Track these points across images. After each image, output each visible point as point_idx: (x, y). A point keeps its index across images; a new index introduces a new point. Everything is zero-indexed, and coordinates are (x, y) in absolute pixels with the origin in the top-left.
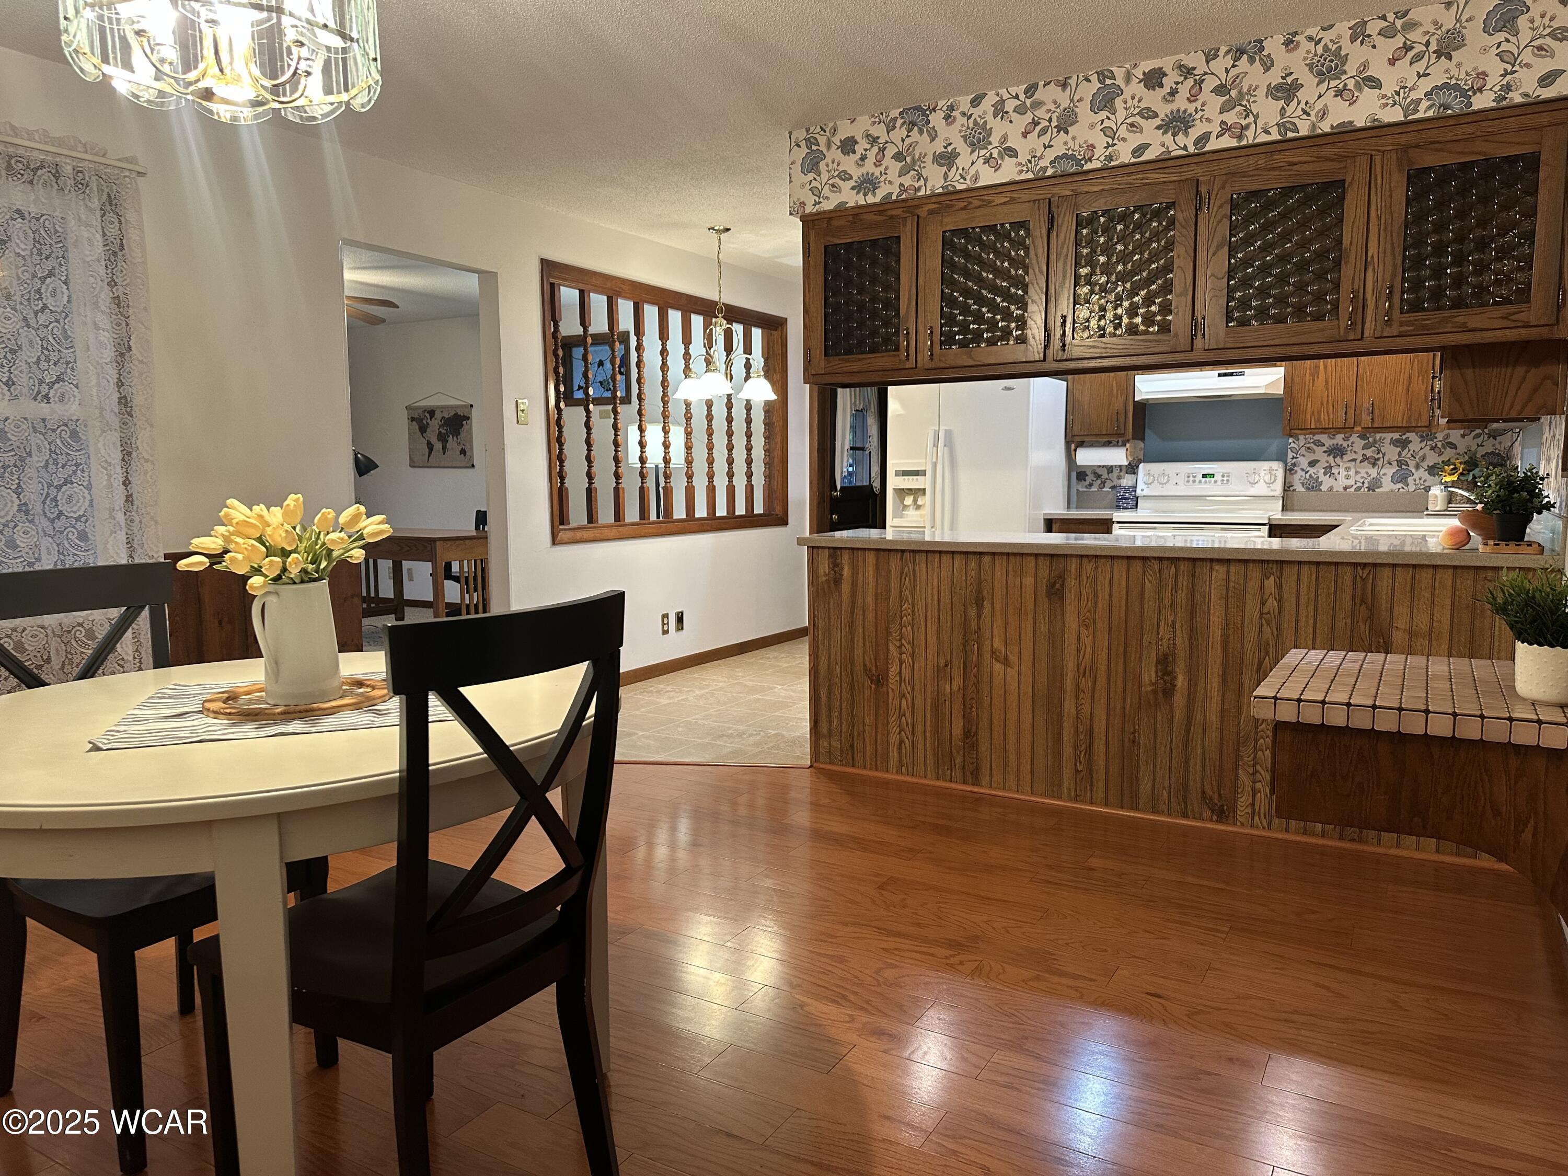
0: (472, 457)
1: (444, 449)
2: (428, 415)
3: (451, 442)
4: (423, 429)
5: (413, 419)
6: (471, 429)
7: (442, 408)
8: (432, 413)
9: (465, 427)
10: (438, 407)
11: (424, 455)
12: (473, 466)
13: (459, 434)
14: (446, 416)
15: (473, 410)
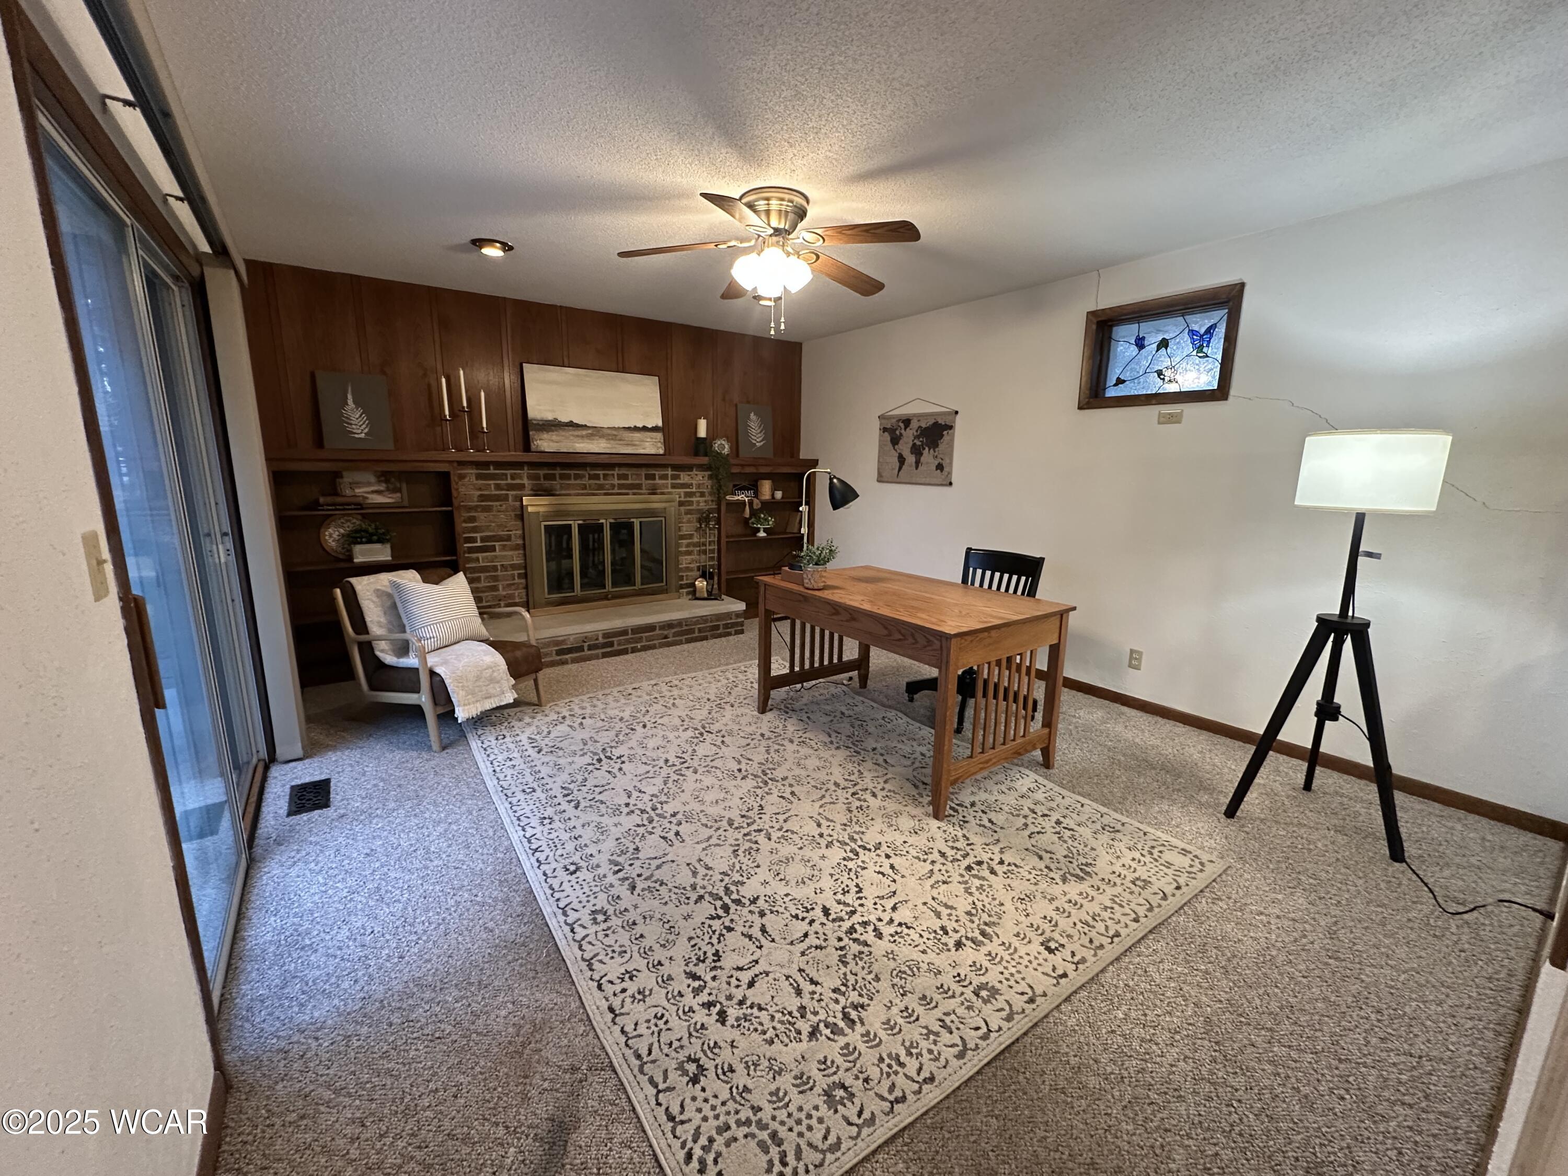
0: (950, 473)
1: (917, 463)
2: (902, 425)
3: (927, 456)
4: (895, 441)
5: (885, 430)
6: (952, 440)
7: (920, 416)
8: (907, 422)
9: (946, 438)
10: (915, 415)
11: (893, 469)
12: (951, 484)
13: (937, 446)
14: (924, 426)
15: (958, 417)
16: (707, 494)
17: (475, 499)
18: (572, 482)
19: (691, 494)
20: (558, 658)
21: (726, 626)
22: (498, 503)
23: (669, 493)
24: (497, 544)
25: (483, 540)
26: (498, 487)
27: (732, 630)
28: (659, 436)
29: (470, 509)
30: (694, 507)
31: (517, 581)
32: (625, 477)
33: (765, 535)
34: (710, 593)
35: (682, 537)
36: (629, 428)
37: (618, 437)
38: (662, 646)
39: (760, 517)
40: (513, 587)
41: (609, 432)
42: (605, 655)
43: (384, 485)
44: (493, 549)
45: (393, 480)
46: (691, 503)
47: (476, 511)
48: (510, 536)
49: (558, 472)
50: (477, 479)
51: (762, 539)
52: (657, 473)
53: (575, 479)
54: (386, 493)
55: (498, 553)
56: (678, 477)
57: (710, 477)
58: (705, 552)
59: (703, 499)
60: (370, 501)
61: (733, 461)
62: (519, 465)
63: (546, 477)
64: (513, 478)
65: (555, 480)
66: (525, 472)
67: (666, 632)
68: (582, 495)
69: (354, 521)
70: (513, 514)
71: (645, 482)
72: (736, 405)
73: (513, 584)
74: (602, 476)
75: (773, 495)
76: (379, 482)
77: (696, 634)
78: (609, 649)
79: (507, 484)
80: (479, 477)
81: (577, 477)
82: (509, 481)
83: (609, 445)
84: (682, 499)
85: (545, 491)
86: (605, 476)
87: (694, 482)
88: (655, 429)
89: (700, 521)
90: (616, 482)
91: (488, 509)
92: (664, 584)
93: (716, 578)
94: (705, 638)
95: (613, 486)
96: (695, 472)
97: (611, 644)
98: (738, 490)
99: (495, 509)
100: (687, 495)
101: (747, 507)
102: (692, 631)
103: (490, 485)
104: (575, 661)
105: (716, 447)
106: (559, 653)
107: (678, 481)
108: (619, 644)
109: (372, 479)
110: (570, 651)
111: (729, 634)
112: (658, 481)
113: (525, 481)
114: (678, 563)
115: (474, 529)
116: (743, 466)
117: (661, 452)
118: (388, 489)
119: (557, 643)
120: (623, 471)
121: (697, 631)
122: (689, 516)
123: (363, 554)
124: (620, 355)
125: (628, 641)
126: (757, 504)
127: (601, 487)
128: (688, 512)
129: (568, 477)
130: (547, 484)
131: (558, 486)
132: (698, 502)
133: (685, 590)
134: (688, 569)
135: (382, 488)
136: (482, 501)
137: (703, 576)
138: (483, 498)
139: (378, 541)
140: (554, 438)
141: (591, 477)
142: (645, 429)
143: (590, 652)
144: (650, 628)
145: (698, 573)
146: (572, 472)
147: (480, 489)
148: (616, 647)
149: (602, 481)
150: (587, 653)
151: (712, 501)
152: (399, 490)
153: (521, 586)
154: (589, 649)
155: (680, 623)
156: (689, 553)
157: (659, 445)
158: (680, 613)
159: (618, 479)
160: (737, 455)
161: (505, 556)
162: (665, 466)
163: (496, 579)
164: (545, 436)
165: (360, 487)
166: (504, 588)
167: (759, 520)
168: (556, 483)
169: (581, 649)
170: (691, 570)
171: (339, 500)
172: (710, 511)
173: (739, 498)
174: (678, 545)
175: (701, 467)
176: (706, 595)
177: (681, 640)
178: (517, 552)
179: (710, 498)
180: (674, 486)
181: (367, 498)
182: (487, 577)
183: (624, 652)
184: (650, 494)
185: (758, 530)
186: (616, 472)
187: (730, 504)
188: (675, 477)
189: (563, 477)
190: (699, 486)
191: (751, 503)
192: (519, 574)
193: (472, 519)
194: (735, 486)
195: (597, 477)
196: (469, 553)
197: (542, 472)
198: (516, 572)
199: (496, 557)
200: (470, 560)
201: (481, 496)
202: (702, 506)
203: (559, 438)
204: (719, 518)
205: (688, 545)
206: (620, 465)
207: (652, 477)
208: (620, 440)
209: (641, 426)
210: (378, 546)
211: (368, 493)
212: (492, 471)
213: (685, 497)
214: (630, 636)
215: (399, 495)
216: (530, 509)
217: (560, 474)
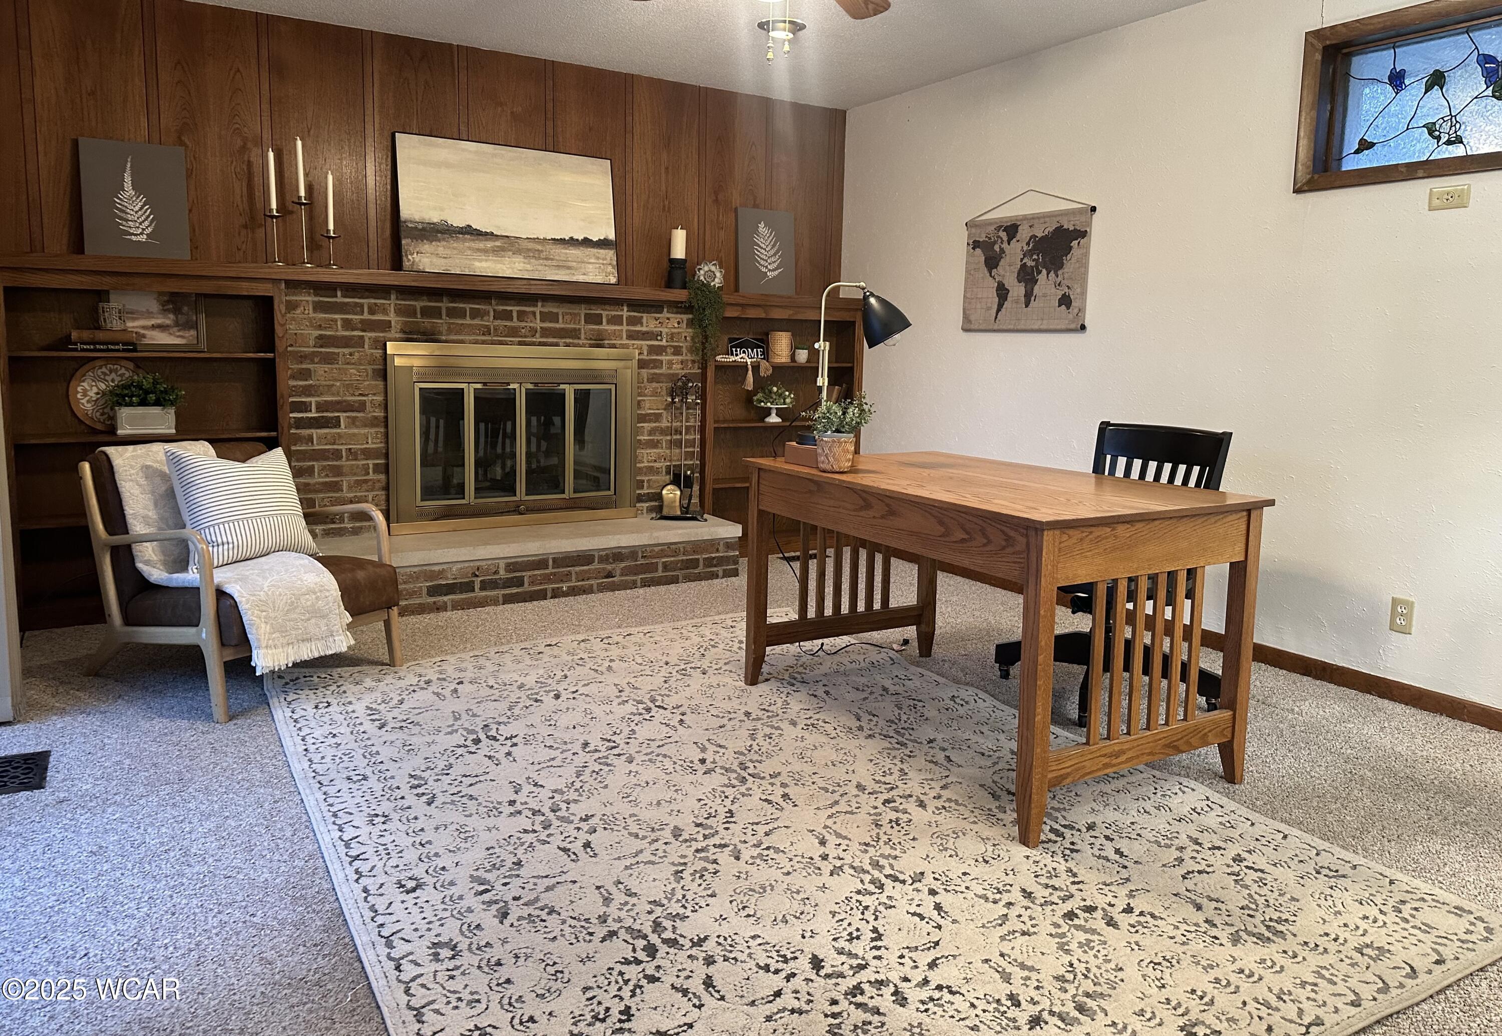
0: (1082, 310)
1: (1029, 297)
2: (1003, 235)
3: (1045, 284)
4: (992, 262)
5: (976, 245)
6: (1086, 255)
7: (1032, 219)
8: (1012, 229)
9: (1076, 252)
10: (1025, 218)
11: (989, 309)
12: (1083, 327)
13: (1061, 266)
14: (1040, 235)
15: (1096, 216)
16: (684, 350)
17: (312, 343)
18: (468, 321)
19: (660, 350)
20: (431, 600)
21: (709, 562)
22: (347, 351)
23: (623, 346)
24: (342, 415)
25: (320, 407)
26: (348, 325)
27: (720, 570)
28: (610, 255)
29: (303, 358)
30: (664, 370)
31: (371, 476)
32: (554, 318)
33: (779, 420)
34: (685, 509)
35: (643, 418)
36: (562, 241)
37: (543, 255)
38: (602, 589)
39: (771, 392)
40: (365, 487)
41: (531, 245)
42: (509, 600)
43: (172, 316)
44: (336, 423)
45: (185, 309)
46: (658, 364)
47: (313, 362)
48: (363, 403)
49: (445, 304)
50: (315, 310)
51: (774, 426)
52: (604, 313)
53: (473, 317)
54: (175, 329)
55: (342, 429)
56: (639, 321)
57: (690, 323)
58: (679, 444)
59: (680, 358)
60: (146, 341)
61: (726, 298)
62: (382, 291)
63: (426, 312)
64: (372, 312)
65: (441, 318)
66: (392, 303)
67: (609, 567)
68: (483, 342)
69: (123, 371)
70: (369, 368)
71: (586, 328)
72: (736, 209)
73: (366, 481)
74: (515, 315)
75: (793, 357)
76: (164, 311)
77: (660, 573)
78: (515, 590)
79: (362, 321)
80: (318, 307)
81: (475, 314)
82: (366, 316)
83: (528, 267)
84: (644, 357)
85: (424, 334)
86: (521, 315)
87: (665, 331)
88: (603, 244)
89: (672, 393)
90: (538, 324)
91: (329, 359)
92: (612, 492)
93: (696, 488)
94: (674, 580)
95: (533, 331)
96: (665, 314)
97: (520, 582)
98: (736, 346)
99: (341, 359)
100: (652, 350)
101: (750, 372)
102: (653, 568)
103: (336, 321)
104: (456, 606)
105: (701, 275)
106: (434, 591)
107: (638, 328)
108: (532, 583)
109: (154, 306)
110: (450, 589)
111: (715, 576)
112: (605, 326)
113: (392, 317)
114: (634, 459)
115: (308, 391)
116: (743, 306)
117: (613, 280)
118: (177, 324)
119: (432, 576)
120: (551, 308)
121: (660, 568)
122: (654, 385)
123: (132, 422)
124: (550, 124)
125: (547, 579)
126: (766, 369)
127: (514, 332)
128: (653, 379)
129: (462, 314)
130: (427, 323)
131: (444, 328)
132: (670, 363)
133: (646, 505)
134: (651, 470)
135: (168, 322)
136: (321, 347)
137: (676, 481)
138: (323, 341)
139: (157, 403)
140: (441, 250)
141: (498, 316)
142: (586, 242)
143: (484, 593)
144: (584, 558)
145: (668, 478)
146: (468, 306)
147: (320, 327)
148: (527, 587)
149: (515, 323)
150: (479, 594)
151: (693, 362)
152: (195, 326)
153: (378, 485)
154: (483, 588)
155: (632, 553)
156: (654, 444)
157: (610, 268)
158: (635, 536)
159: (542, 321)
160: (737, 289)
161: (354, 435)
162: (617, 302)
163: (338, 471)
164: (426, 247)
165: (134, 319)
166: (350, 488)
167: (769, 396)
168: (442, 323)
169: (468, 587)
170: (657, 471)
171: (100, 335)
172: (688, 378)
173: (738, 358)
174: (638, 431)
175: (677, 307)
176: (679, 513)
177: (635, 582)
178: (373, 430)
179: (689, 357)
180: (631, 336)
181: (144, 336)
182: (324, 468)
183: (541, 596)
184: (591, 346)
185: (768, 412)
186: (538, 309)
187: (722, 368)
188: (632, 321)
189: (451, 313)
190: (672, 337)
191: (756, 368)
192: (375, 465)
193: (305, 374)
194: (731, 340)
195: (508, 316)
196: (297, 428)
197: (419, 304)
198: (371, 463)
199: (340, 436)
200: (298, 439)
201: (321, 337)
202: (677, 369)
203: (448, 252)
204: (704, 388)
205: (651, 432)
206: (546, 298)
207: (598, 320)
208: (546, 259)
209: (581, 238)
210: (156, 410)
211: (144, 327)
212: (340, 299)
213: (649, 353)
214: (550, 570)
215: (193, 333)
216: (398, 362)
217: (448, 309)
